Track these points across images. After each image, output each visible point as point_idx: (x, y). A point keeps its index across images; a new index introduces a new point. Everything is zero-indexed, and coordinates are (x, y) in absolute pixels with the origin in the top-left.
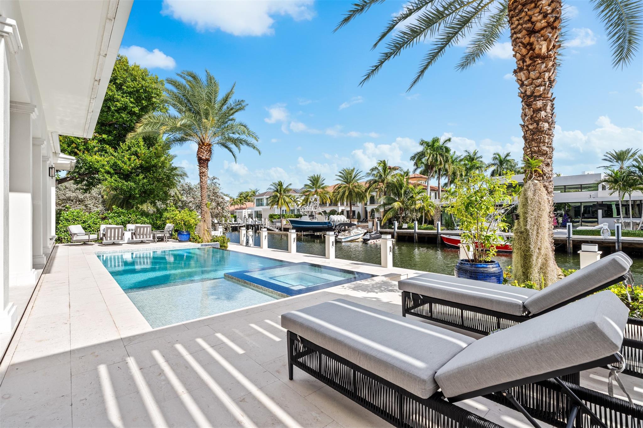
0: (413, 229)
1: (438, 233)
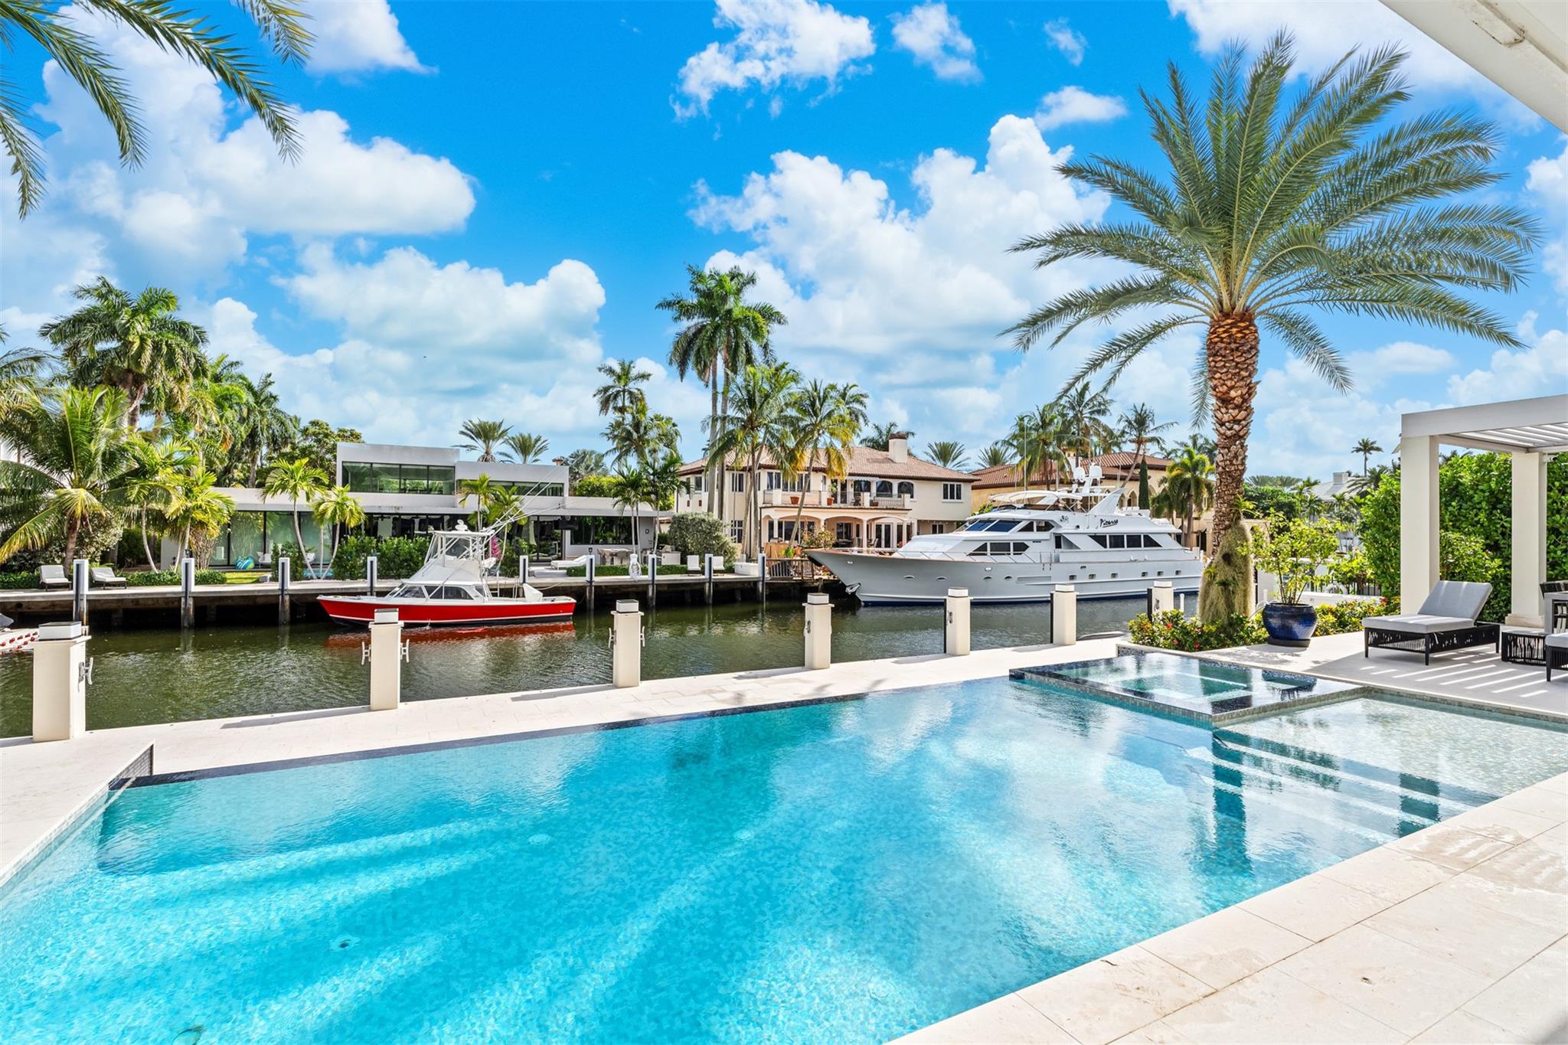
0: (178, 583)
1: (282, 590)
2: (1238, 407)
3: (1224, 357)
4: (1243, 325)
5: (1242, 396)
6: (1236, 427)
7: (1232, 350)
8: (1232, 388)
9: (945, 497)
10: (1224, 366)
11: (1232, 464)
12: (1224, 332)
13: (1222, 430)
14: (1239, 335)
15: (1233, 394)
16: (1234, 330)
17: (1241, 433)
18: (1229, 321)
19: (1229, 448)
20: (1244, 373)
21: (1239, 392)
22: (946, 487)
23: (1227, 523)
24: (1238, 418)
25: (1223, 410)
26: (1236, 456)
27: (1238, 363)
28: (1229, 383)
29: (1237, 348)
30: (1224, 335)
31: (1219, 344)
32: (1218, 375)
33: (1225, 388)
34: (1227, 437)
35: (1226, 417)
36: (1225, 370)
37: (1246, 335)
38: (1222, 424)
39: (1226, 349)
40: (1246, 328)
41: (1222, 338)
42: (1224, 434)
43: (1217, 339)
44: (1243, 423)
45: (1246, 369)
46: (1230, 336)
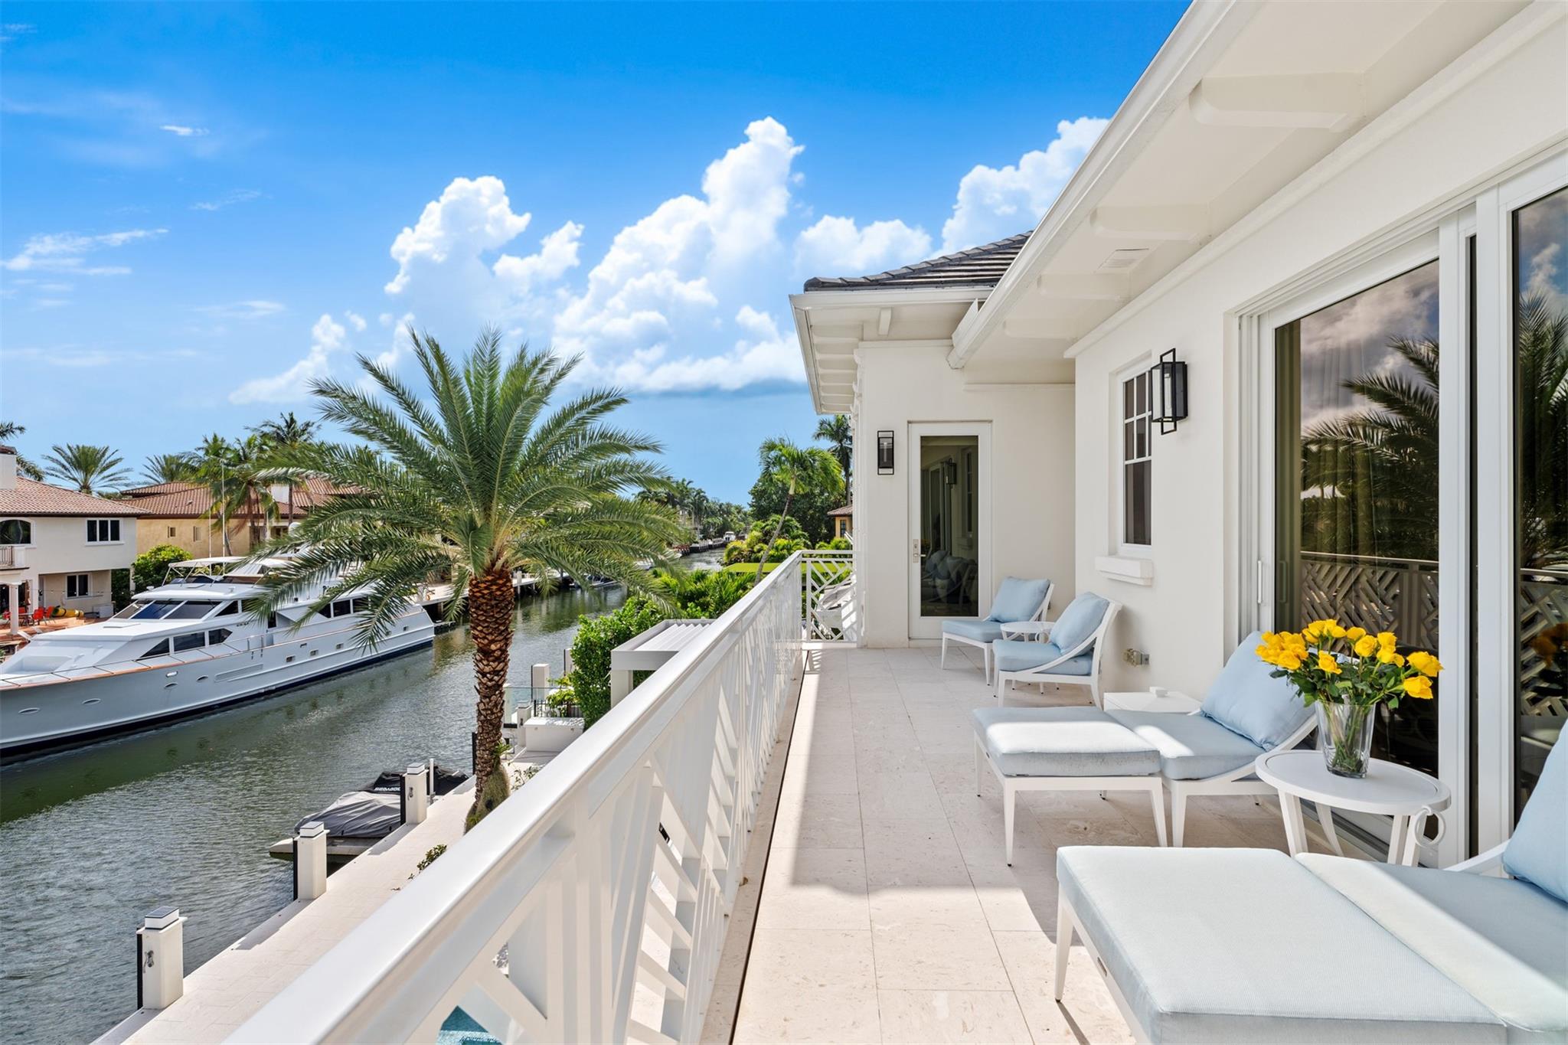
2: (498, 659)
3: (485, 612)
4: (501, 582)
5: (500, 649)
6: (496, 678)
7: (492, 607)
8: (493, 641)
9: (92, 537)
10: (485, 621)
11: (493, 713)
12: (486, 588)
13: (484, 680)
14: (498, 593)
15: (493, 647)
16: (494, 587)
17: (500, 683)
18: (490, 578)
19: (489, 698)
20: (502, 628)
21: (499, 646)
22: (91, 525)
23: (489, 769)
24: (498, 668)
25: (485, 662)
26: (496, 705)
27: (498, 619)
28: (490, 637)
29: (497, 604)
30: (485, 592)
31: (481, 599)
32: (479, 628)
33: (486, 641)
34: (488, 687)
35: (487, 669)
36: (486, 625)
37: (504, 592)
38: (484, 675)
39: (487, 605)
40: (504, 585)
41: (484, 594)
42: (485, 684)
43: (478, 594)
44: (502, 673)
45: (504, 624)
46: (490, 594)
